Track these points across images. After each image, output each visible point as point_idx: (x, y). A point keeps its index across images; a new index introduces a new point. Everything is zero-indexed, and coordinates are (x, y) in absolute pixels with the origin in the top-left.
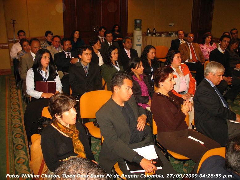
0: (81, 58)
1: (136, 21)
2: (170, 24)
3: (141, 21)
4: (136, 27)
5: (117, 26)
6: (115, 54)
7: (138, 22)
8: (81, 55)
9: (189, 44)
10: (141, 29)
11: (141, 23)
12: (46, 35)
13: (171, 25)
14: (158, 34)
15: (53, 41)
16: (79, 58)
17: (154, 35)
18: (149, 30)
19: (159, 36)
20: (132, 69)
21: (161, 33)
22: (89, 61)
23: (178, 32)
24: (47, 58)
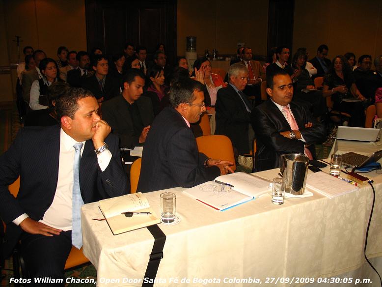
0: (96, 70)
1: (188, 39)
2: (240, 44)
3: (195, 38)
4: (189, 47)
5: (162, 46)
7: (191, 40)
8: (96, 66)
9: (246, 62)
10: (195, 50)
11: (195, 42)
13: (240, 46)
14: (221, 58)
15: (69, 59)
16: (93, 70)
17: (214, 59)
18: (208, 51)
19: (221, 60)
20: (151, 78)
21: (225, 57)
22: (105, 73)
24: (53, 68)
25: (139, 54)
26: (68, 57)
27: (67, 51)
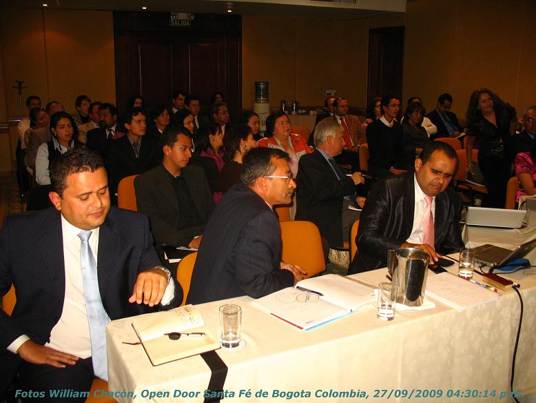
0: (128, 128)
1: (257, 84)
2: (328, 92)
3: (267, 84)
4: (257, 95)
5: (218, 95)
6: (189, 122)
7: (262, 86)
8: (129, 123)
9: (338, 118)
10: (267, 101)
11: (266, 88)
12: (78, 103)
13: (329, 94)
14: (304, 111)
15: (92, 113)
17: (294, 113)
18: (284, 102)
19: (303, 114)
21: (308, 109)
23: (328, 101)
25: (190, 105)
26: (90, 109)
27: (89, 101)
